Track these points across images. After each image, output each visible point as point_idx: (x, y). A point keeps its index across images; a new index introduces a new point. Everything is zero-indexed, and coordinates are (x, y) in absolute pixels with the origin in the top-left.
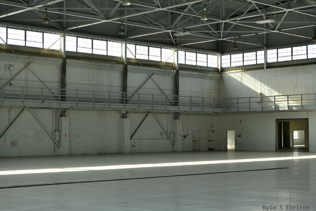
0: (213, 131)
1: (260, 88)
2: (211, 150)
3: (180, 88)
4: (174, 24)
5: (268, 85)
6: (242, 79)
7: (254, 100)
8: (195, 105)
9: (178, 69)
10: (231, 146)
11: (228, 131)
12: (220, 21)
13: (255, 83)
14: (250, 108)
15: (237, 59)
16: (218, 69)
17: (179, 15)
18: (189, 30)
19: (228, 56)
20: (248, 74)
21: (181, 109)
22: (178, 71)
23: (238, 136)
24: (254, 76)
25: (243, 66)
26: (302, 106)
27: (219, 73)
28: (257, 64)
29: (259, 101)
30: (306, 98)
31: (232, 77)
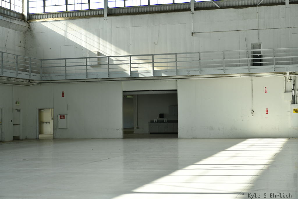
0: (18, 110)
1: (96, 45)
2: (16, 139)
6: (65, 31)
13: (88, 39)
14: (87, 74)
16: (23, 15)
20: (76, 24)
23: (60, 117)
24: (87, 28)
25: (67, 12)
26: (177, 71)
27: (27, 22)
28: (89, 10)
29: (96, 63)
30: (182, 60)
31: (47, 28)
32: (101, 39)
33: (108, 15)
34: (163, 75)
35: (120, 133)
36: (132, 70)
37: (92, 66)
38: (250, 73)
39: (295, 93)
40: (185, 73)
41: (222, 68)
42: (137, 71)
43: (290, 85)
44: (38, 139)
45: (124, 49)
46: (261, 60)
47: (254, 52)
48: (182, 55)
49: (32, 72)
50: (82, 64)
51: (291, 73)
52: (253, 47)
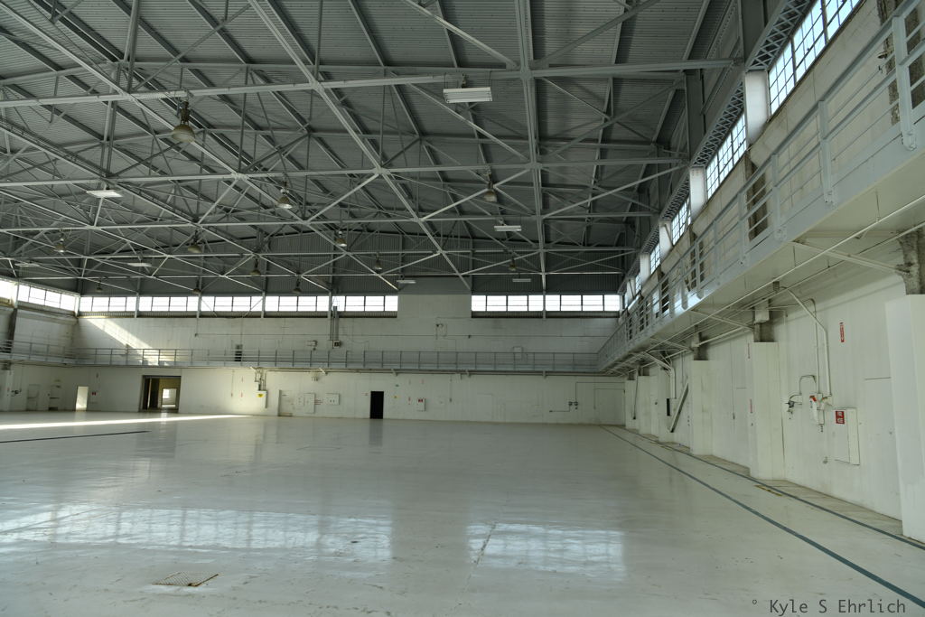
0: (58, 387)
1: (126, 338)
2: (52, 409)
3: (17, 331)
4: (18, 250)
5: (137, 337)
6: (105, 327)
7: (118, 352)
8: (36, 353)
9: (16, 307)
10: (81, 404)
11: (79, 388)
12: (82, 257)
13: (120, 333)
14: (111, 361)
15: (101, 303)
16: (74, 312)
17: (27, 241)
18: (37, 261)
19: (89, 299)
20: (114, 322)
21: (14, 357)
22: (16, 310)
23: (93, 393)
24: (121, 325)
25: (108, 312)
26: (177, 362)
27: (75, 318)
28: (125, 311)
30: (181, 354)
31: (91, 323)
32: (130, 335)
33: (138, 317)
34: (166, 364)
35: (137, 406)
37: (118, 355)
39: (261, 382)
40: (185, 365)
42: (147, 361)
43: (259, 376)
44: (74, 411)
46: (241, 358)
47: (238, 352)
52: (238, 347)
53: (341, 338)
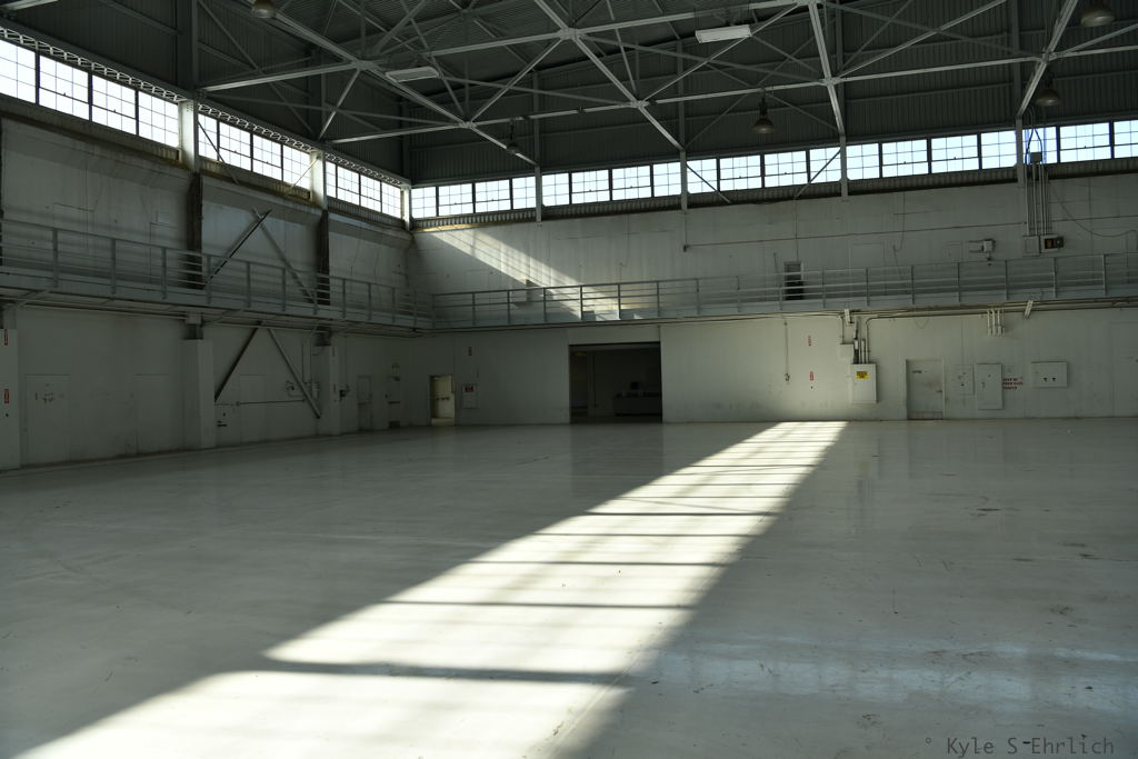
0: (397, 379)
1: (523, 268)
2: (394, 426)
5: (549, 264)
6: (473, 248)
9: (325, 207)
11: (439, 381)
13: (510, 258)
15: (456, 198)
16: (402, 221)
19: (431, 191)
20: (489, 234)
21: (334, 314)
22: (325, 213)
23: (466, 388)
24: (508, 241)
25: (475, 214)
26: (659, 311)
27: (408, 232)
28: (512, 210)
29: (525, 299)
30: (668, 291)
31: (443, 242)
32: (531, 259)
33: (543, 219)
34: (636, 317)
35: (565, 416)
36: (585, 309)
37: (517, 304)
38: (782, 311)
39: (860, 345)
40: (673, 314)
41: (735, 305)
42: (593, 312)
43: (851, 332)
44: (430, 426)
45: (570, 276)
46: (801, 291)
47: (789, 278)
48: (668, 285)
49: (419, 315)
50: (500, 301)
51: (852, 312)
52: (789, 267)
53: (1059, 229)
